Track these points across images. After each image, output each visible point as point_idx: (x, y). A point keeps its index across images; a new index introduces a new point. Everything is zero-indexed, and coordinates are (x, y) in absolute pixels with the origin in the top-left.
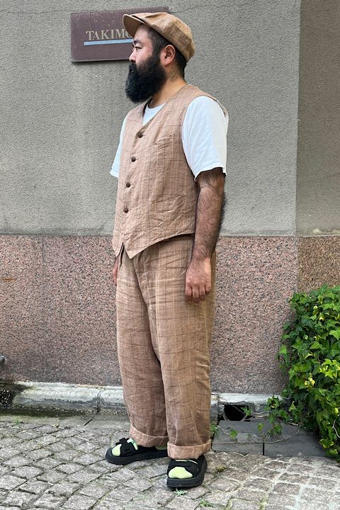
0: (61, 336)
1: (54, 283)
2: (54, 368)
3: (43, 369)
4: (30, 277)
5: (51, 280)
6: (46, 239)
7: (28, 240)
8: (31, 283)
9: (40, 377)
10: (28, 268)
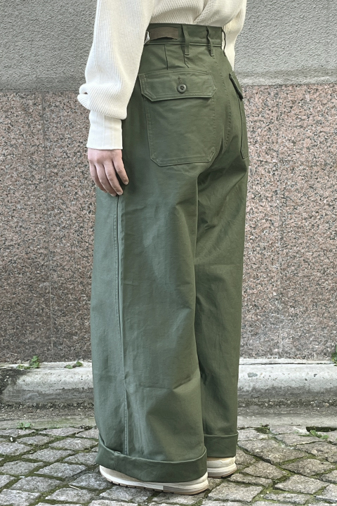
0: (82, 275)
1: (66, 178)
2: (70, 335)
3: (48, 337)
4: (21, 169)
5: (60, 174)
6: (48, 96)
7: (15, 100)
8: (22, 181)
9: (43, 352)
10: (16, 152)
